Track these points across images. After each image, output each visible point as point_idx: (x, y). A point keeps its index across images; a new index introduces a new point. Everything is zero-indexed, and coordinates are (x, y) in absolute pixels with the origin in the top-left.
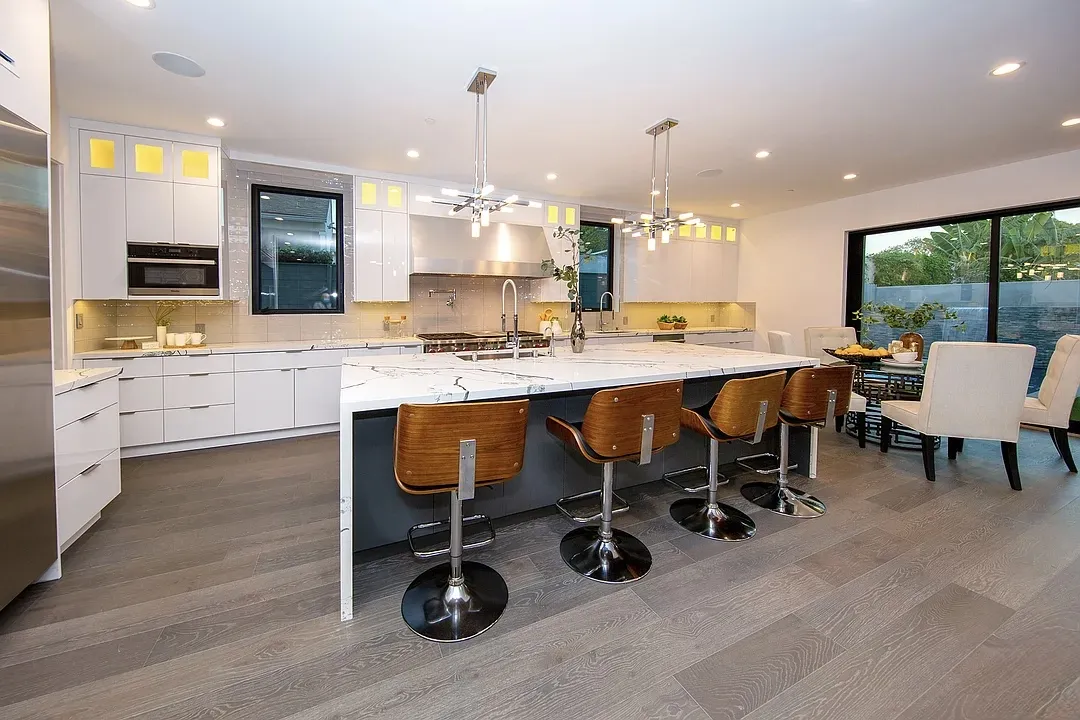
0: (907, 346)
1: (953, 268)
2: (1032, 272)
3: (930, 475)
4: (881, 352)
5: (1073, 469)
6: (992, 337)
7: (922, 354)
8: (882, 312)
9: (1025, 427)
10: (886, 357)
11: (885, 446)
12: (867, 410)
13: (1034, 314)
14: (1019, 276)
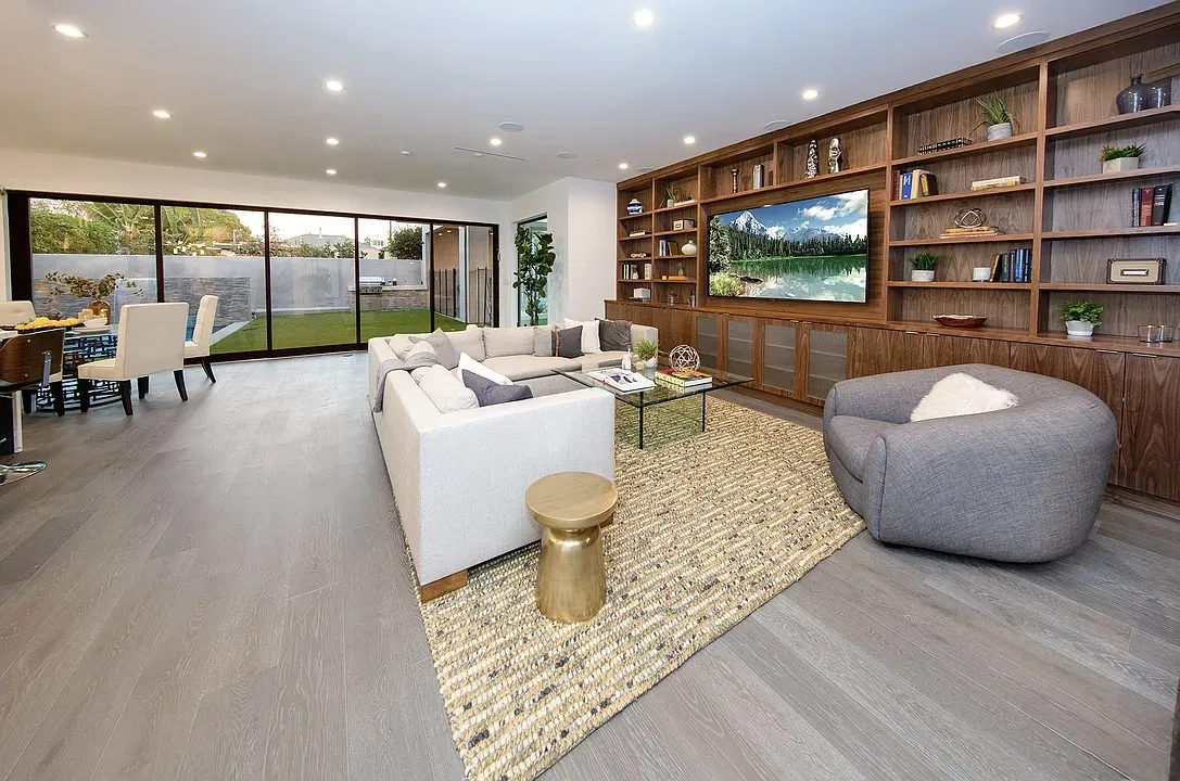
0: (96, 312)
1: (117, 238)
2: (184, 249)
3: (129, 412)
4: (72, 321)
5: (214, 381)
6: (161, 299)
7: (112, 319)
8: (68, 282)
9: (188, 362)
10: (77, 326)
11: (85, 407)
12: (64, 378)
13: (187, 284)
14: (175, 251)
